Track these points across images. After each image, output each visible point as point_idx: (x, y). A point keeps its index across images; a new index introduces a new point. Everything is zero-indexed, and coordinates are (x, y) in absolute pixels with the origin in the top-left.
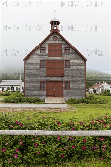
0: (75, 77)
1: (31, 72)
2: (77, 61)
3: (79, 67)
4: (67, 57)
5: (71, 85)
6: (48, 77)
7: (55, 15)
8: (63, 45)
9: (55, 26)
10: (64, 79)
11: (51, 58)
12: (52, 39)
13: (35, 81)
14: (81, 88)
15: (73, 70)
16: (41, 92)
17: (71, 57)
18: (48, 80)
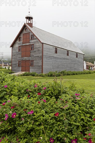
0: (36, 57)
1: (14, 55)
2: (38, 45)
3: (39, 49)
4: (32, 42)
5: (34, 63)
6: (22, 58)
7: (29, 12)
8: (30, 34)
9: (29, 21)
10: (30, 58)
11: (24, 44)
12: (25, 31)
13: (16, 60)
14: (39, 65)
15: (35, 52)
16: (19, 68)
17: (34, 42)
18: (22, 60)
